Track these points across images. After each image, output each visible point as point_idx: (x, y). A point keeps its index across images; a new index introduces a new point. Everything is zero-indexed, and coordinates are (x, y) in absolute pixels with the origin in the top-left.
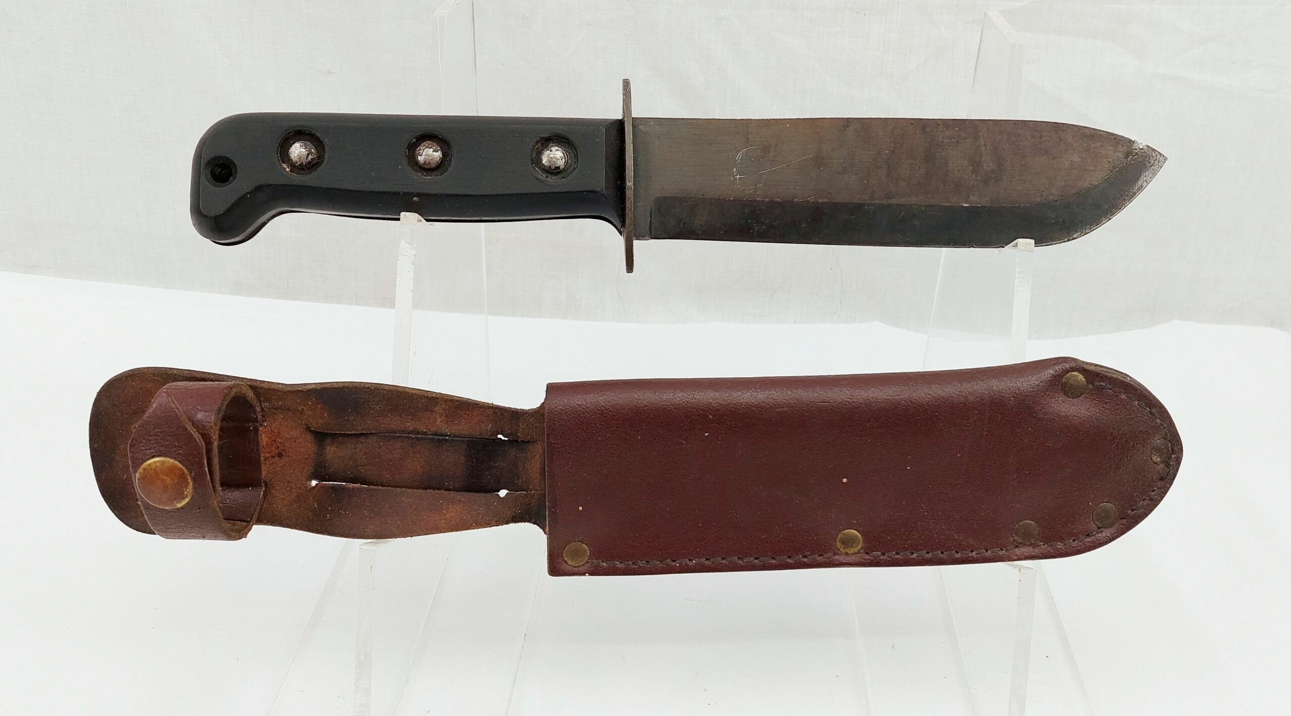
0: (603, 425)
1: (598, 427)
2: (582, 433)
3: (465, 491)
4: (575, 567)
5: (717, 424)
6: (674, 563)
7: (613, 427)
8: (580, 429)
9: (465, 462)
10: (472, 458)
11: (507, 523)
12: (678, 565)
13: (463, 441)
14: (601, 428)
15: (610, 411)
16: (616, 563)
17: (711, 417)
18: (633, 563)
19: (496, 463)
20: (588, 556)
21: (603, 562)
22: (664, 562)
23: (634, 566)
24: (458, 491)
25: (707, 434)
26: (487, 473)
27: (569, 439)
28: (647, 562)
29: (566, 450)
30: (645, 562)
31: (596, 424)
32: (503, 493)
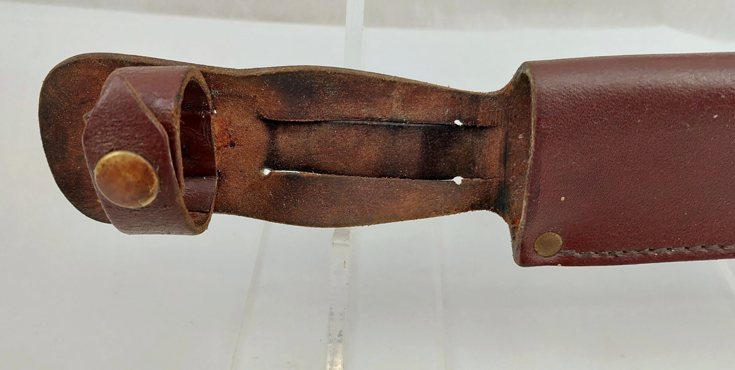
0: (600, 108)
1: (594, 109)
2: (576, 116)
3: (419, 179)
4: (545, 257)
5: (729, 104)
6: (652, 253)
7: (612, 109)
8: (574, 112)
9: (420, 149)
10: (427, 144)
11: (467, 210)
12: (656, 254)
13: (419, 128)
14: (598, 111)
15: (610, 92)
16: (592, 253)
17: (723, 96)
18: (609, 253)
19: (452, 149)
20: (560, 246)
21: (577, 252)
22: (642, 252)
23: (610, 256)
24: (413, 179)
25: (715, 116)
26: (442, 160)
27: (561, 124)
28: (624, 252)
29: (557, 136)
30: (622, 252)
31: (592, 106)
32: (458, 180)
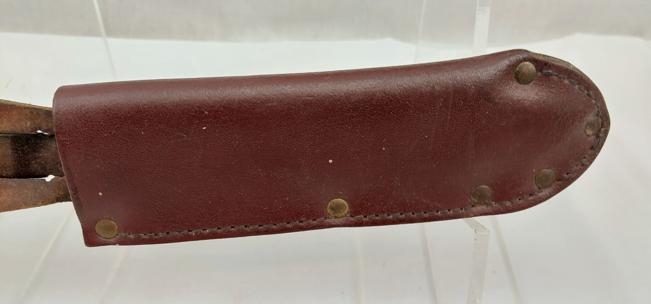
0: (106, 123)
1: (102, 125)
2: (88, 130)
3: (14, 178)
4: (107, 239)
5: (213, 119)
6: (190, 233)
7: (117, 124)
8: (86, 127)
9: (12, 154)
10: (17, 150)
11: (53, 202)
12: (194, 234)
13: (7, 137)
14: (105, 126)
15: (113, 110)
16: (141, 235)
17: (206, 113)
18: (156, 234)
19: (40, 154)
20: (117, 230)
21: (130, 234)
22: (182, 233)
23: (156, 237)
24: (10, 178)
25: (204, 128)
26: (33, 162)
27: (76, 137)
28: (168, 233)
29: (76, 146)
30: (166, 233)
31: (100, 122)
32: (49, 178)
